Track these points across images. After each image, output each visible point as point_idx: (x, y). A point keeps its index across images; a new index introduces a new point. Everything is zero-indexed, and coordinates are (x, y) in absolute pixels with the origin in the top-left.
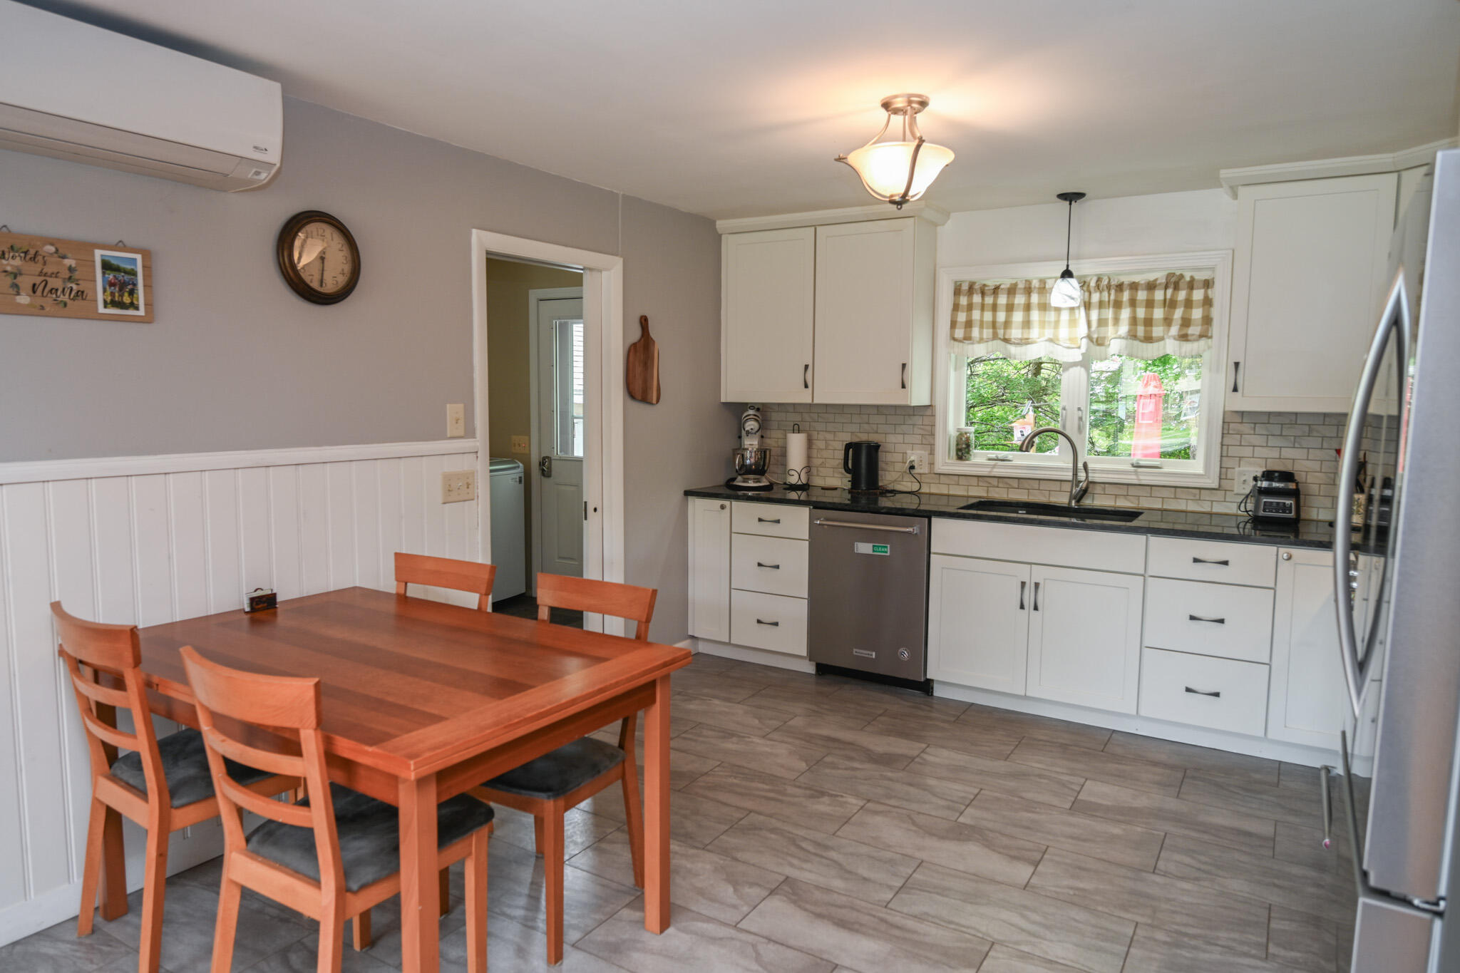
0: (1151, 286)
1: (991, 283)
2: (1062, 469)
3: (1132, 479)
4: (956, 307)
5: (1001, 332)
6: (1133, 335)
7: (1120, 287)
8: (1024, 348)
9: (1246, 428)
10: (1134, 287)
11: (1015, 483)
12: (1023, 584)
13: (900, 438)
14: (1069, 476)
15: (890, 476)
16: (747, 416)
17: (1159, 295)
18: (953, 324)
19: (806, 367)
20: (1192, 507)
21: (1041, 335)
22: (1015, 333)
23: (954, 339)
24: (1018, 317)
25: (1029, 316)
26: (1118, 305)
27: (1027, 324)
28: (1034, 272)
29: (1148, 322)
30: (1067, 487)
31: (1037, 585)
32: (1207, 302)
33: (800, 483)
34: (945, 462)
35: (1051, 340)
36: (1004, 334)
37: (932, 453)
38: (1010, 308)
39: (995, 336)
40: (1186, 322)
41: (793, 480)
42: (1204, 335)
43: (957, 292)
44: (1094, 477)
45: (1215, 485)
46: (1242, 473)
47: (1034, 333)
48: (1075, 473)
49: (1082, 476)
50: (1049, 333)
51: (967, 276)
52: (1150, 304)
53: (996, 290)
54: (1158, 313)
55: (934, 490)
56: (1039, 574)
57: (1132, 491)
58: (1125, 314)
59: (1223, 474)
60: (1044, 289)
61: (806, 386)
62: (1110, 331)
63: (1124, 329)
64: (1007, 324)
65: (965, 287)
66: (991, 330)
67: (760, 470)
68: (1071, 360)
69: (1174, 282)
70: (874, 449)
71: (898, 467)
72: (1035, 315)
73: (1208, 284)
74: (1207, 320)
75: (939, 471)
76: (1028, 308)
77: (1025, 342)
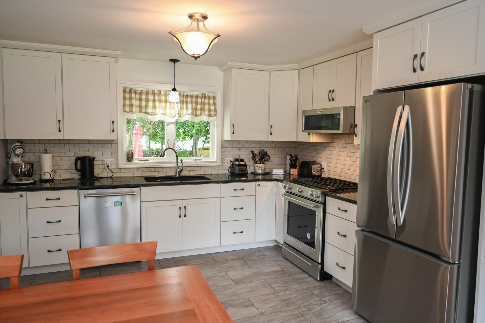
0: (197, 97)
1: (145, 90)
2: (173, 163)
3: (195, 164)
4: (124, 98)
5: (144, 110)
6: (192, 114)
7: (187, 96)
8: (153, 116)
9: (227, 145)
10: (192, 96)
11: (153, 169)
12: (180, 208)
13: (101, 154)
14: (175, 165)
15: (98, 171)
16: (15, 147)
17: (199, 100)
18: (124, 105)
19: (59, 121)
20: (213, 172)
21: (159, 112)
22: (150, 110)
23: (125, 111)
24: (150, 104)
25: (155, 104)
26: (187, 103)
27: (154, 107)
28: (157, 87)
29: (196, 109)
30: (174, 169)
31: (185, 207)
32: (215, 104)
33: (51, 178)
34: (123, 163)
35: (163, 114)
36: (146, 110)
37: (117, 159)
38: (147, 100)
39: (140, 111)
40: (210, 110)
41: (47, 177)
42: (215, 115)
43: (124, 91)
44: (185, 165)
45: (220, 165)
46: (227, 160)
47: (157, 111)
48: (177, 164)
49: (180, 164)
50: (162, 111)
51: (129, 85)
52: (196, 103)
53: (141, 93)
54: (199, 106)
55: (118, 175)
56: (185, 203)
57: (195, 169)
58: (190, 106)
59: (222, 161)
60: (166, 95)
61: (60, 131)
62: (185, 111)
63: (190, 111)
64: (146, 106)
65: (128, 90)
66: (138, 109)
67: (29, 174)
68: (170, 122)
69: (204, 96)
70: (92, 159)
71: (100, 166)
72: (157, 104)
73: (214, 98)
74: (215, 110)
75: (121, 167)
76: (154, 101)
77: (154, 114)
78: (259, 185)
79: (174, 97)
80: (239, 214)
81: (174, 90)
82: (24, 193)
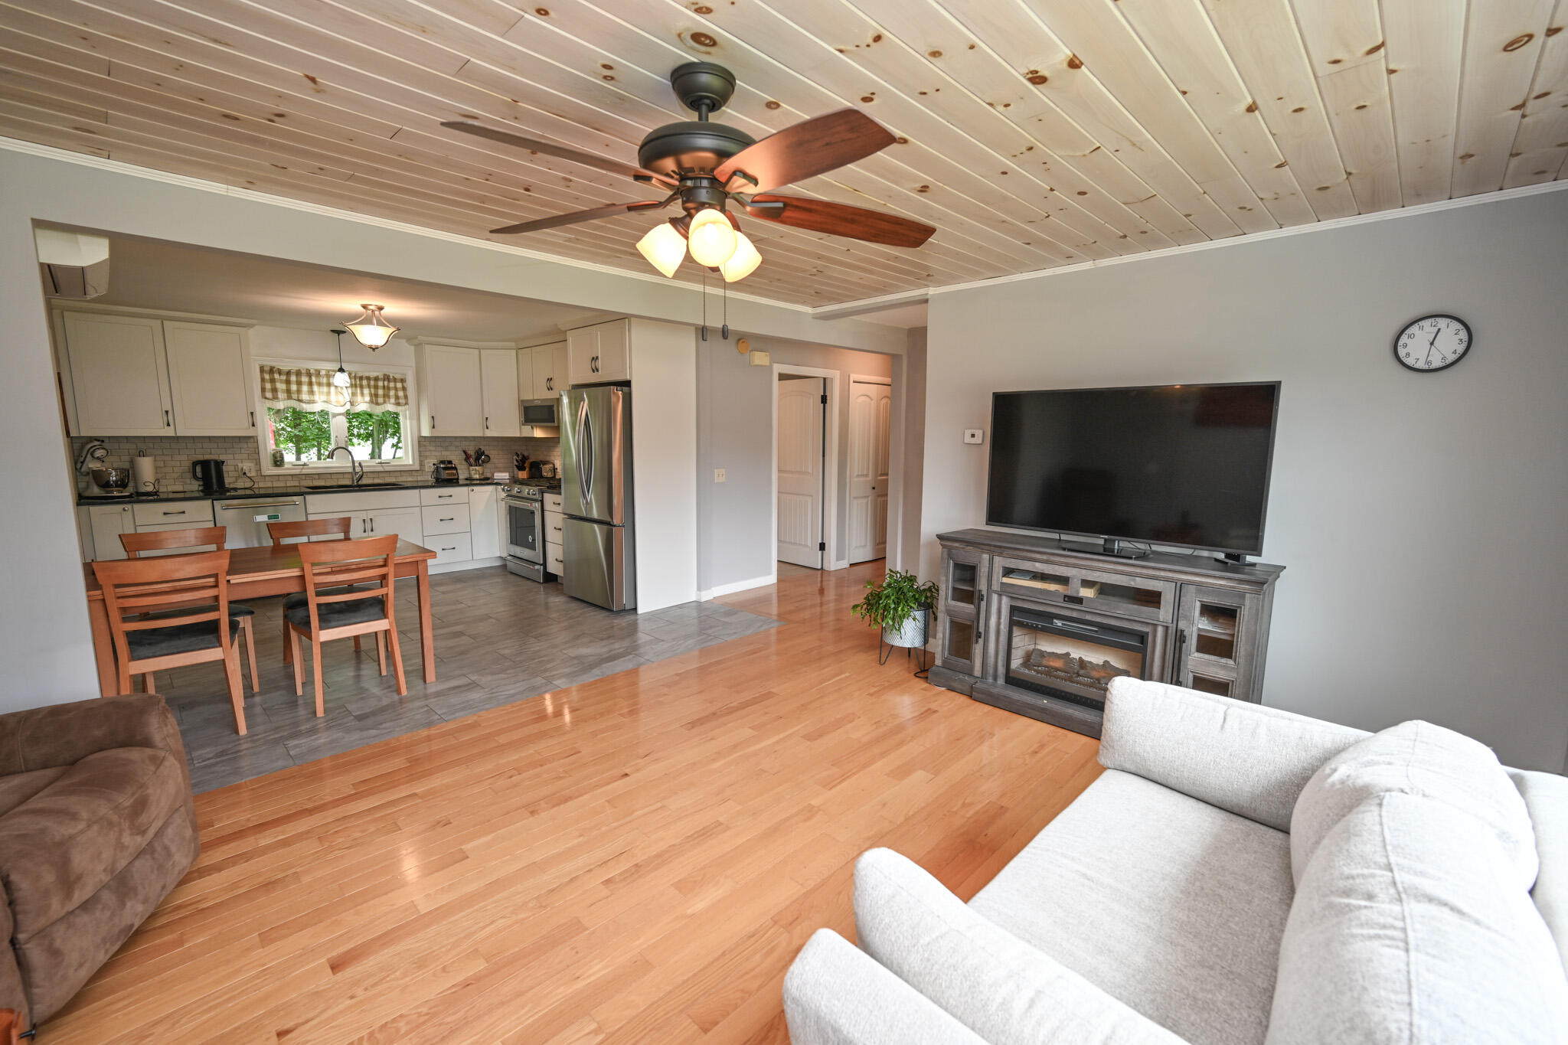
0: (376, 379)
1: (294, 369)
2: (348, 467)
3: (381, 469)
4: (263, 380)
5: (295, 396)
6: (371, 402)
7: (361, 378)
8: (311, 405)
9: (427, 443)
10: (368, 378)
11: (317, 477)
12: (364, 520)
13: (231, 456)
14: (351, 470)
15: (229, 481)
16: (92, 447)
17: (380, 384)
18: (263, 390)
19: (167, 412)
20: (410, 479)
21: (320, 398)
22: (305, 397)
23: (266, 398)
24: (305, 388)
25: (312, 388)
26: (362, 387)
27: (311, 392)
28: (313, 366)
29: (376, 395)
30: (350, 476)
31: (371, 520)
32: (404, 389)
33: (155, 490)
34: (268, 469)
35: (325, 402)
36: (298, 397)
37: (258, 463)
38: (299, 383)
39: (289, 398)
40: (397, 397)
41: (150, 489)
42: (406, 404)
43: (262, 370)
44: (365, 470)
45: (418, 468)
46: (429, 463)
47: (317, 397)
48: (354, 469)
49: (358, 469)
50: (324, 398)
51: (269, 362)
52: (376, 387)
53: (288, 373)
54: (381, 392)
55: (262, 485)
56: (371, 514)
57: (381, 475)
58: (366, 391)
59: (421, 464)
60: (328, 376)
61: (168, 425)
62: (359, 398)
63: (367, 398)
64: (299, 392)
65: (267, 369)
66: (286, 395)
67: (122, 484)
68: (337, 412)
69: (387, 378)
70: (219, 464)
71: (231, 474)
72: (315, 388)
73: (403, 381)
74: (406, 397)
75: (265, 474)
76: (310, 384)
77: (313, 402)
78: (473, 490)
79: (341, 380)
80: (448, 527)
81: (341, 370)
82: (128, 507)
